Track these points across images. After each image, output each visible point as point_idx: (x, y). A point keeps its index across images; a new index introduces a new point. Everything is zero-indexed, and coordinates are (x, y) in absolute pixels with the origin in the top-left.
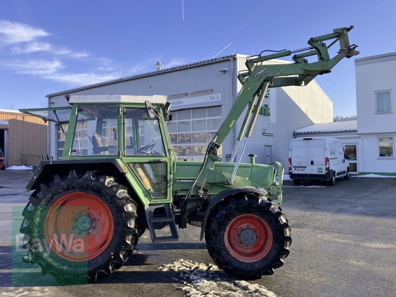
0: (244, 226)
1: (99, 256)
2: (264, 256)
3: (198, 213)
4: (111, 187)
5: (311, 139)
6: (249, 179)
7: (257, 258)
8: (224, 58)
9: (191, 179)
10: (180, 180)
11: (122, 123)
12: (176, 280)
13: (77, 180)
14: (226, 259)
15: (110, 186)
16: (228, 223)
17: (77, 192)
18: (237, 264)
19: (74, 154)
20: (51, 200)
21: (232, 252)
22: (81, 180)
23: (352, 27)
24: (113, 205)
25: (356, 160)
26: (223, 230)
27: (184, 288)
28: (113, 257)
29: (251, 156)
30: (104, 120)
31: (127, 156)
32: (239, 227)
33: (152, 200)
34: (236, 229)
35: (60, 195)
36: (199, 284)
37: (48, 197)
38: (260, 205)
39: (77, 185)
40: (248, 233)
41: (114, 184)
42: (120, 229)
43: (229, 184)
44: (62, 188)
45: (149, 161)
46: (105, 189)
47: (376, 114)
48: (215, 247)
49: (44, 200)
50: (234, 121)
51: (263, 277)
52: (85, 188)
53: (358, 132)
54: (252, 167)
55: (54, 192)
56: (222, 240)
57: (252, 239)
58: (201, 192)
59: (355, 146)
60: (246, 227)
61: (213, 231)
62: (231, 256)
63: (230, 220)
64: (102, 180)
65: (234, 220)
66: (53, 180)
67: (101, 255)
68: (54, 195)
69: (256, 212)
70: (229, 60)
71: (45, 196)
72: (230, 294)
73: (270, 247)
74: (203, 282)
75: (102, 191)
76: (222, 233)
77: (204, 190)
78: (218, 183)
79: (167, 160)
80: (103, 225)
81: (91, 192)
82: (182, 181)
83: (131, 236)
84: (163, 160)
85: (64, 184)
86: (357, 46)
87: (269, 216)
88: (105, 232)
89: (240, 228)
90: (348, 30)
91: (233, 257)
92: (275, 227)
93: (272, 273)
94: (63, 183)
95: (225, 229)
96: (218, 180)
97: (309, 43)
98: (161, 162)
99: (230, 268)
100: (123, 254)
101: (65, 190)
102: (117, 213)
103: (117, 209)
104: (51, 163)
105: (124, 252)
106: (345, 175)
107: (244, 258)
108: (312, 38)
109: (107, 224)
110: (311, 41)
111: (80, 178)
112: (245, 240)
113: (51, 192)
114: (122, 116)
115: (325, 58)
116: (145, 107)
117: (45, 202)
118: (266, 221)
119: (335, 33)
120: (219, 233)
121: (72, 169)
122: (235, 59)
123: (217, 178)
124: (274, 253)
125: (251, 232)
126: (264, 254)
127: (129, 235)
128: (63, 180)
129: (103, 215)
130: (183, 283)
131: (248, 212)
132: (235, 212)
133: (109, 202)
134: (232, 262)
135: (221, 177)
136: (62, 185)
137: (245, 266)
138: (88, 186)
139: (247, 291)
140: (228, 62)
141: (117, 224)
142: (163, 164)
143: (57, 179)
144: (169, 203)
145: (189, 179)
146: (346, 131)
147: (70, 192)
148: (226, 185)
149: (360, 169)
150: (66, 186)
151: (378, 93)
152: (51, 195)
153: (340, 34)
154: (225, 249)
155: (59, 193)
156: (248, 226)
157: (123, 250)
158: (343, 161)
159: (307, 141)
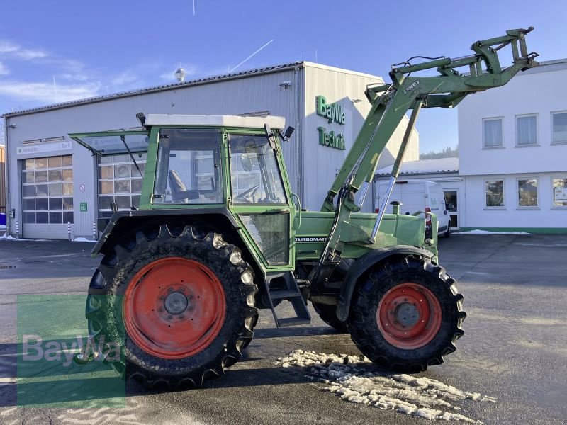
0: (400, 300)
1: (206, 349)
2: (430, 339)
3: (326, 285)
4: (221, 248)
5: (406, 182)
6: (395, 236)
7: (419, 344)
8: (285, 66)
9: (316, 237)
10: (300, 238)
11: (227, 156)
12: (312, 378)
13: (171, 239)
14: (381, 346)
15: (219, 247)
16: (381, 297)
17: (172, 257)
18: (395, 353)
19: (157, 201)
20: (132, 270)
21: (386, 336)
22: (177, 240)
23: (531, 29)
24: (225, 274)
25: (456, 211)
26: (375, 306)
27: (333, 388)
28: (226, 350)
29: (395, 203)
30: (172, 152)
31: (235, 205)
32: (394, 302)
33: (269, 267)
34: (389, 304)
35: (146, 262)
36: (348, 382)
37: (127, 265)
38: (426, 271)
39: (171, 246)
40: (408, 309)
41: (224, 244)
42: (235, 309)
43: (371, 243)
44: (149, 251)
45: (265, 211)
46: (213, 252)
47: (483, 149)
48: (364, 330)
49: (123, 270)
50: (377, 154)
51: (429, 368)
52: (183, 251)
53: (460, 174)
54: (397, 219)
55: (138, 258)
56: (374, 320)
57: (414, 317)
58: (334, 254)
59: (456, 192)
60: (404, 302)
61: (362, 308)
62: (386, 341)
63: (385, 293)
64: (208, 239)
65: (389, 292)
66: (134, 240)
67: (208, 347)
68: (136, 262)
69: (420, 280)
70: (293, 69)
71: (124, 264)
72: (399, 392)
73: (438, 328)
74: (353, 379)
75: (209, 254)
76: (374, 310)
77: (336, 251)
78: (355, 242)
79: (289, 209)
80: (205, 304)
81: (192, 256)
82: (303, 239)
83: (250, 319)
84: (285, 210)
85: (152, 245)
86: (537, 55)
87: (437, 285)
88: (208, 315)
89: (396, 303)
90: (526, 32)
91: (388, 344)
92: (445, 300)
93: (442, 361)
94: (150, 245)
95: (377, 305)
96: (356, 237)
97: (473, 48)
98: (282, 213)
99: (386, 358)
100: (240, 344)
101: (153, 255)
102: (231, 286)
103: (231, 281)
104: (131, 215)
105: (242, 342)
106: (446, 231)
107: (402, 343)
108: (479, 42)
109: (211, 304)
110: (477, 46)
111: (176, 235)
112: (404, 319)
113: (132, 258)
114: (226, 146)
115: (494, 70)
116: (264, 133)
117: (123, 273)
118: (433, 292)
119: (509, 35)
120: (371, 311)
121: (163, 224)
122: (301, 68)
123: (354, 235)
124: (444, 334)
125: (412, 308)
126: (430, 337)
127: (248, 317)
128: (150, 240)
129: (204, 291)
130: (324, 382)
131: (409, 281)
132: (392, 281)
133: (218, 270)
134: (388, 350)
135: (360, 234)
136: (150, 246)
137: (405, 354)
138: (188, 247)
139: (419, 388)
140: (290, 73)
141: (230, 302)
142: (283, 216)
143: (141, 239)
144: (290, 271)
145: (313, 237)
146: (444, 172)
147: (161, 256)
148: (367, 244)
149: (461, 223)
150: (155, 248)
151: (486, 122)
152: (132, 262)
153: (514, 37)
154: (378, 331)
155: (144, 259)
156: (405, 300)
157: (241, 340)
158: (445, 213)
159: (400, 185)
